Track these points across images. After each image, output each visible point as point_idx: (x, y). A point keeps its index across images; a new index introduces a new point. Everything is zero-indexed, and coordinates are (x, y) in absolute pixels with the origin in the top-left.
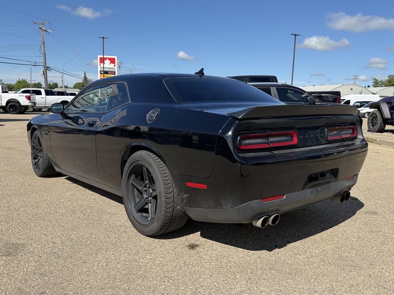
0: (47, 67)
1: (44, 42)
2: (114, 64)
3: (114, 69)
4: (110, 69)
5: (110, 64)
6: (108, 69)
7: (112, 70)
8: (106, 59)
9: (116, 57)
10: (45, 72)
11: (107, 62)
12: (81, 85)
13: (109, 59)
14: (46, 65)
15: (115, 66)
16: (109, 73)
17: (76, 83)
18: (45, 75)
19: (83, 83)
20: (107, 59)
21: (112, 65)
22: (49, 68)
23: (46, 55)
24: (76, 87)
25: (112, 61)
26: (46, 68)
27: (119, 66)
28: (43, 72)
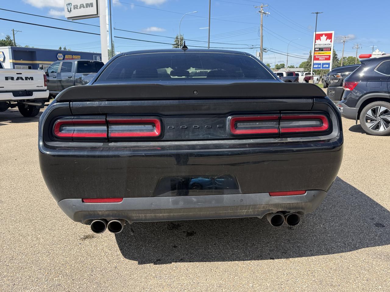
0: (264, 49)
1: (262, 25)
2: (330, 40)
3: (330, 44)
4: (325, 46)
5: (326, 40)
6: (324, 46)
7: (328, 46)
8: (322, 35)
9: (333, 32)
10: (261, 54)
11: (324, 38)
12: (306, 64)
13: (326, 35)
14: (262, 47)
15: (331, 42)
16: (324, 49)
17: (302, 63)
18: (261, 56)
19: (308, 62)
20: (324, 36)
21: (329, 41)
22: (265, 49)
23: (263, 37)
24: (302, 66)
25: (329, 36)
26: (262, 50)
27: (344, 41)
28: (260, 54)
